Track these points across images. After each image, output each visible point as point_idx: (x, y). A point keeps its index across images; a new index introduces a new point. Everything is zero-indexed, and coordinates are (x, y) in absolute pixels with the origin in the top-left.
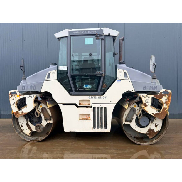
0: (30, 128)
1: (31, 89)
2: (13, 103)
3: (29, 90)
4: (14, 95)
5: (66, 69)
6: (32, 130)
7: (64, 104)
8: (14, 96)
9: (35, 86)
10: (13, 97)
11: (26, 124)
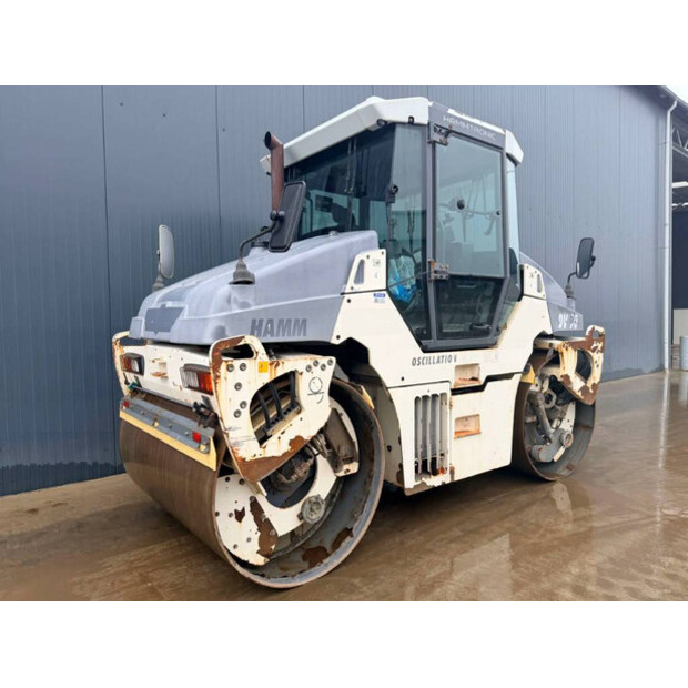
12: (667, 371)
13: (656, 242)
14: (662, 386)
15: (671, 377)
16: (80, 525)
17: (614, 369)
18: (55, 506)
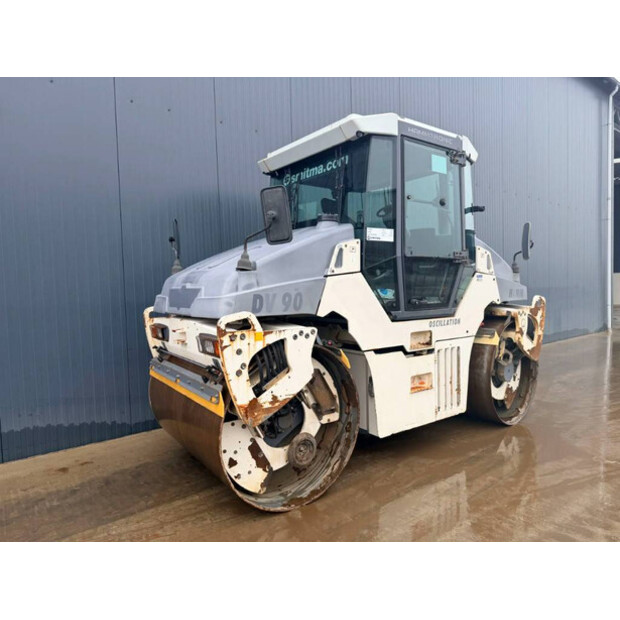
0: (262, 462)
1: (287, 306)
2: (238, 368)
3: (278, 310)
4: (244, 332)
5: (391, 240)
6: (272, 465)
7: (378, 351)
8: (243, 337)
9: (299, 294)
10: (238, 344)
11: (250, 448)
12: (610, 331)
13: (600, 214)
14: (606, 344)
15: (613, 336)
16: (107, 482)
17: (563, 330)
18: (82, 464)
